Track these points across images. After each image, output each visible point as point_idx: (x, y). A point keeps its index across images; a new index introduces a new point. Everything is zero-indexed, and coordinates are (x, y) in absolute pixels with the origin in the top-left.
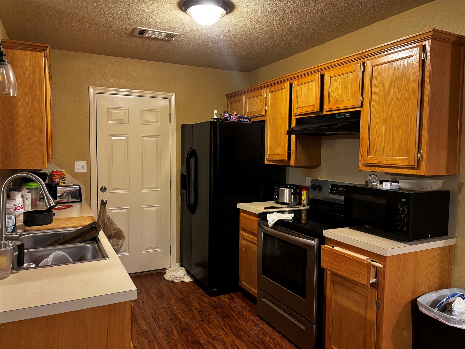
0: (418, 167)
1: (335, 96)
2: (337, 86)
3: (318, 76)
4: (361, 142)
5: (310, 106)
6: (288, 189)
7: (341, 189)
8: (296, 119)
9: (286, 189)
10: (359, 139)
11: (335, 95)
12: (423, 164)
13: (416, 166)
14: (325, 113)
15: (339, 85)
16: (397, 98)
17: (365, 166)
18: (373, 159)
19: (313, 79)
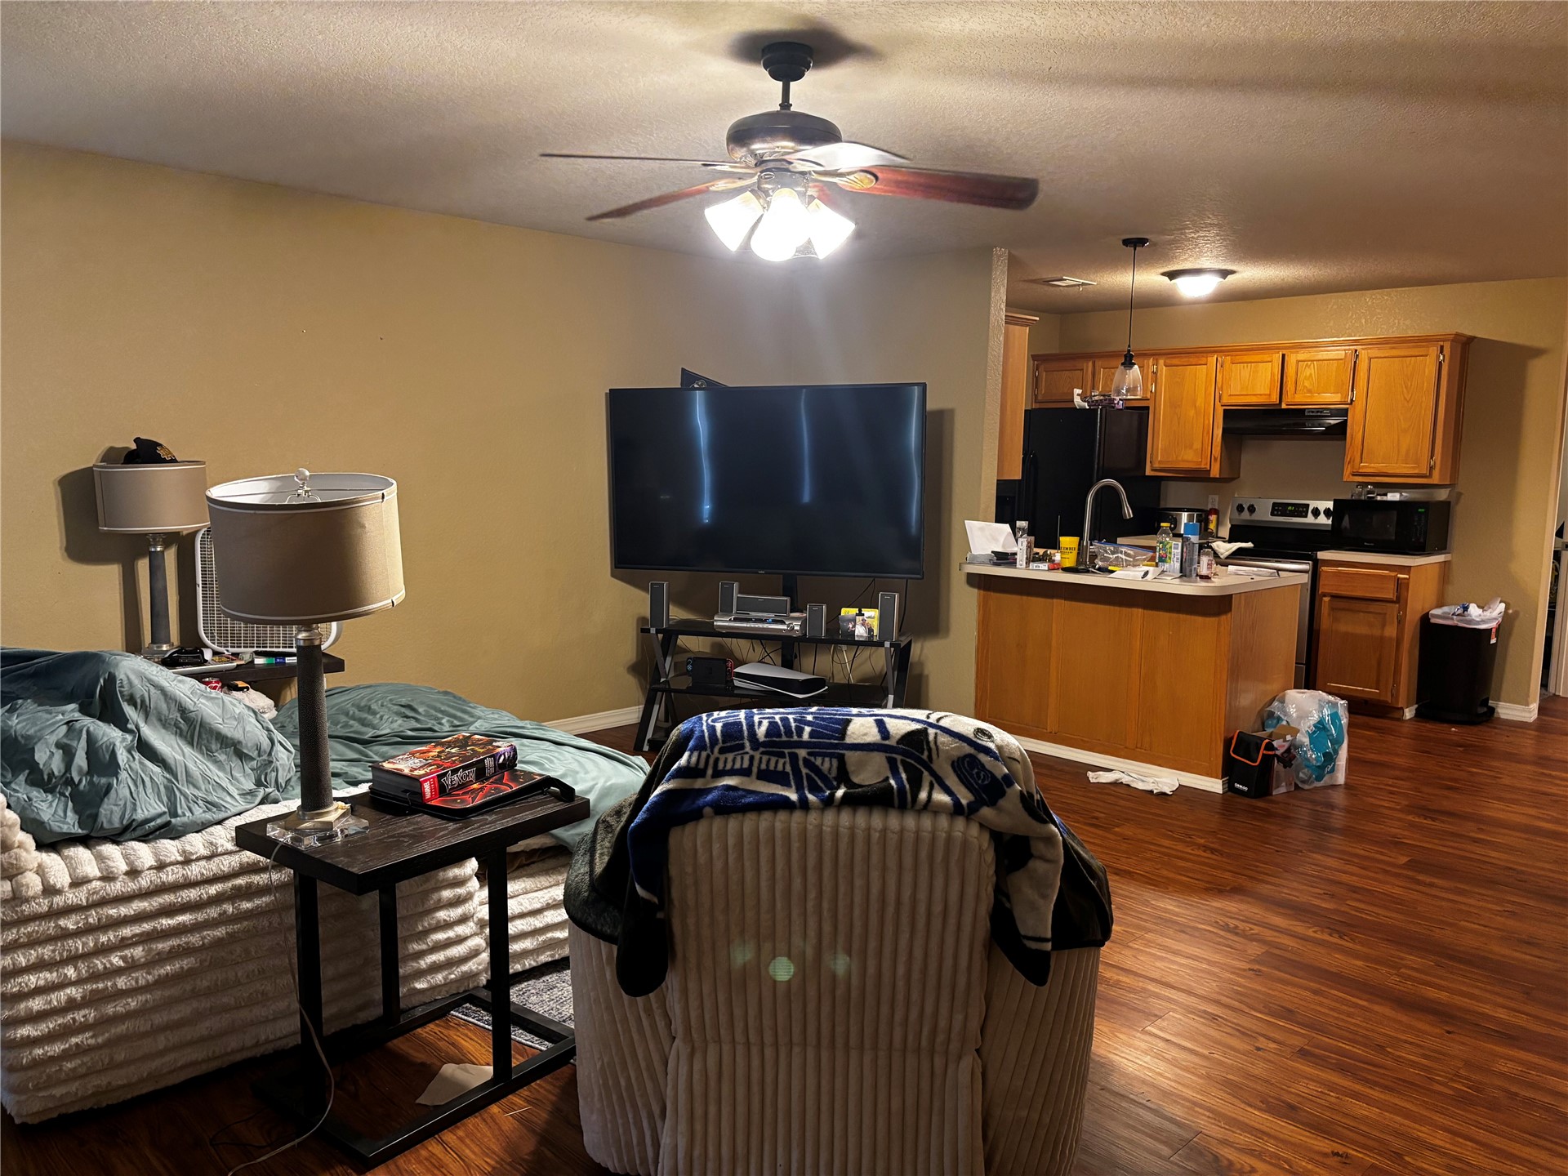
0: (1430, 476)
1: (1305, 387)
2: (1311, 374)
3: (1278, 357)
4: (1347, 446)
5: (1261, 395)
6: (1186, 513)
7: (1290, 508)
8: (1224, 410)
9: (1183, 513)
10: (1343, 442)
11: (1306, 384)
12: (1436, 473)
13: (1428, 474)
14: (1284, 406)
15: (1313, 373)
16: (1405, 399)
17: (1353, 475)
18: (1367, 466)
19: (1269, 359)
